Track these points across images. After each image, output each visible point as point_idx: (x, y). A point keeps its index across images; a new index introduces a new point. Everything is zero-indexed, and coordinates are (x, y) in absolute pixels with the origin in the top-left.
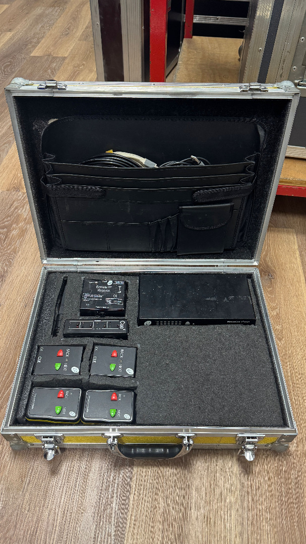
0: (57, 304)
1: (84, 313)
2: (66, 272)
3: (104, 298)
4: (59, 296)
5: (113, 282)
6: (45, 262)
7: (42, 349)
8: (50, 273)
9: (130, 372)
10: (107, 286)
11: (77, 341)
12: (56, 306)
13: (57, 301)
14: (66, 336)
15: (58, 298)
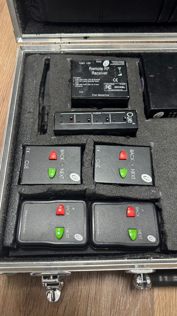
0: (40, 92)
1: (77, 103)
2: (48, 54)
3: (101, 84)
4: (41, 84)
5: (110, 62)
6: (20, 40)
7: (28, 150)
8: (27, 55)
9: (147, 179)
10: (103, 67)
11: (72, 139)
12: (40, 95)
13: (40, 89)
14: (58, 133)
15: (41, 86)
